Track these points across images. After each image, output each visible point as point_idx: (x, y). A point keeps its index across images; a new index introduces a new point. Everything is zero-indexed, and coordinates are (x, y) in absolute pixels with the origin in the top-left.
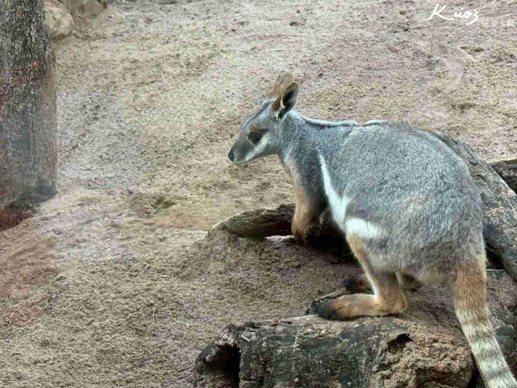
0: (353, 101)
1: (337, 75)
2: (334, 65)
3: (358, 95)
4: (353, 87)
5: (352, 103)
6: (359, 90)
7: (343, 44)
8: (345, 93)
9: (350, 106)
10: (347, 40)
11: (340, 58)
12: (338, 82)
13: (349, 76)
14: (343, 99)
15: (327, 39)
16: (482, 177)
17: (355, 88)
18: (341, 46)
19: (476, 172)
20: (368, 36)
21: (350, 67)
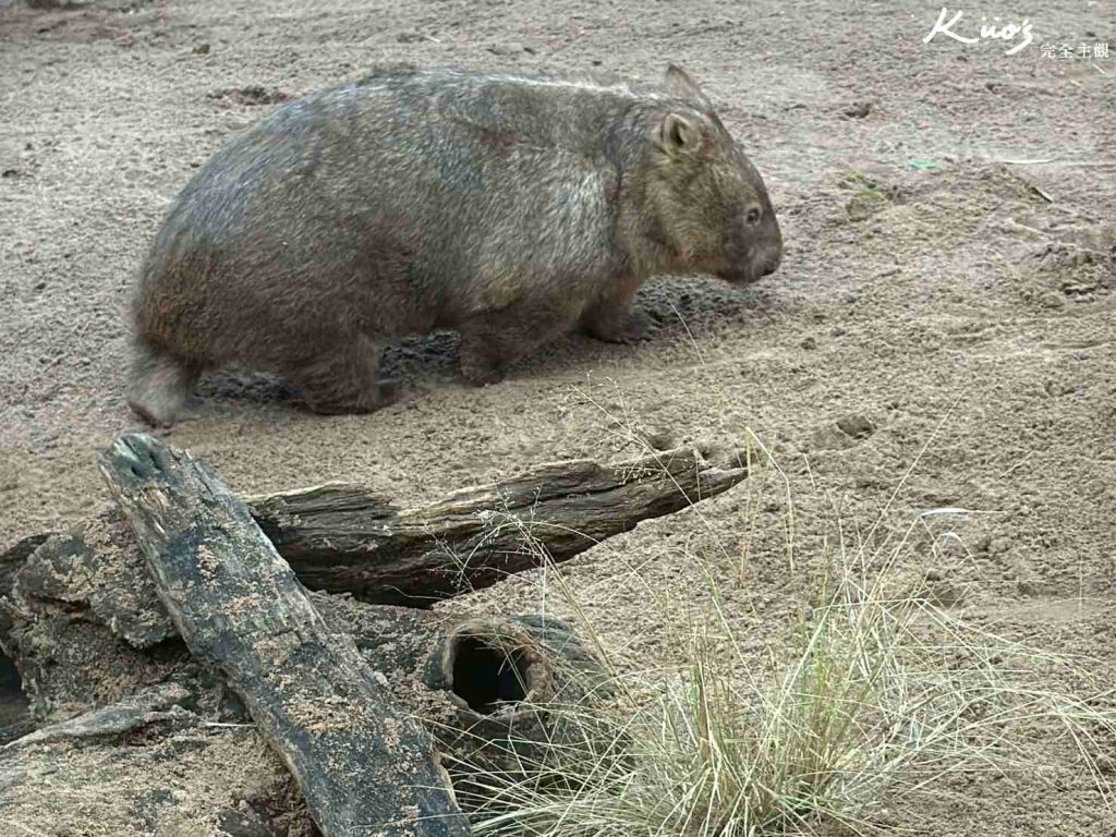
0: (93, 345)
1: (73, 288)
2: (73, 266)
3: (106, 332)
4: (98, 315)
5: (89, 349)
6: (111, 322)
7: (101, 220)
8: (80, 328)
9: (85, 355)
10: (113, 211)
11: (90, 251)
12: (71, 303)
13: (98, 290)
14: (72, 339)
15: (72, 207)
16: (224, 531)
17: (103, 318)
18: (97, 224)
19: (211, 521)
20: (159, 204)
21: (104, 270)
